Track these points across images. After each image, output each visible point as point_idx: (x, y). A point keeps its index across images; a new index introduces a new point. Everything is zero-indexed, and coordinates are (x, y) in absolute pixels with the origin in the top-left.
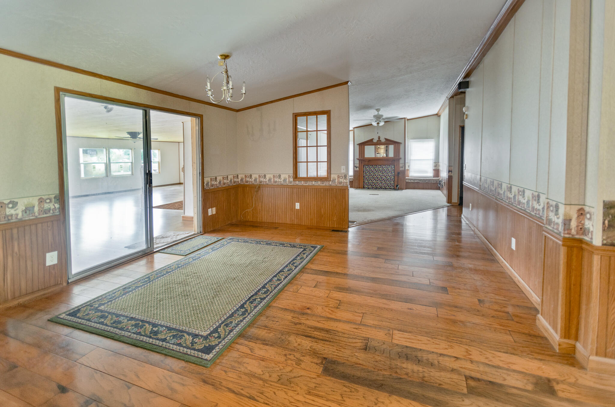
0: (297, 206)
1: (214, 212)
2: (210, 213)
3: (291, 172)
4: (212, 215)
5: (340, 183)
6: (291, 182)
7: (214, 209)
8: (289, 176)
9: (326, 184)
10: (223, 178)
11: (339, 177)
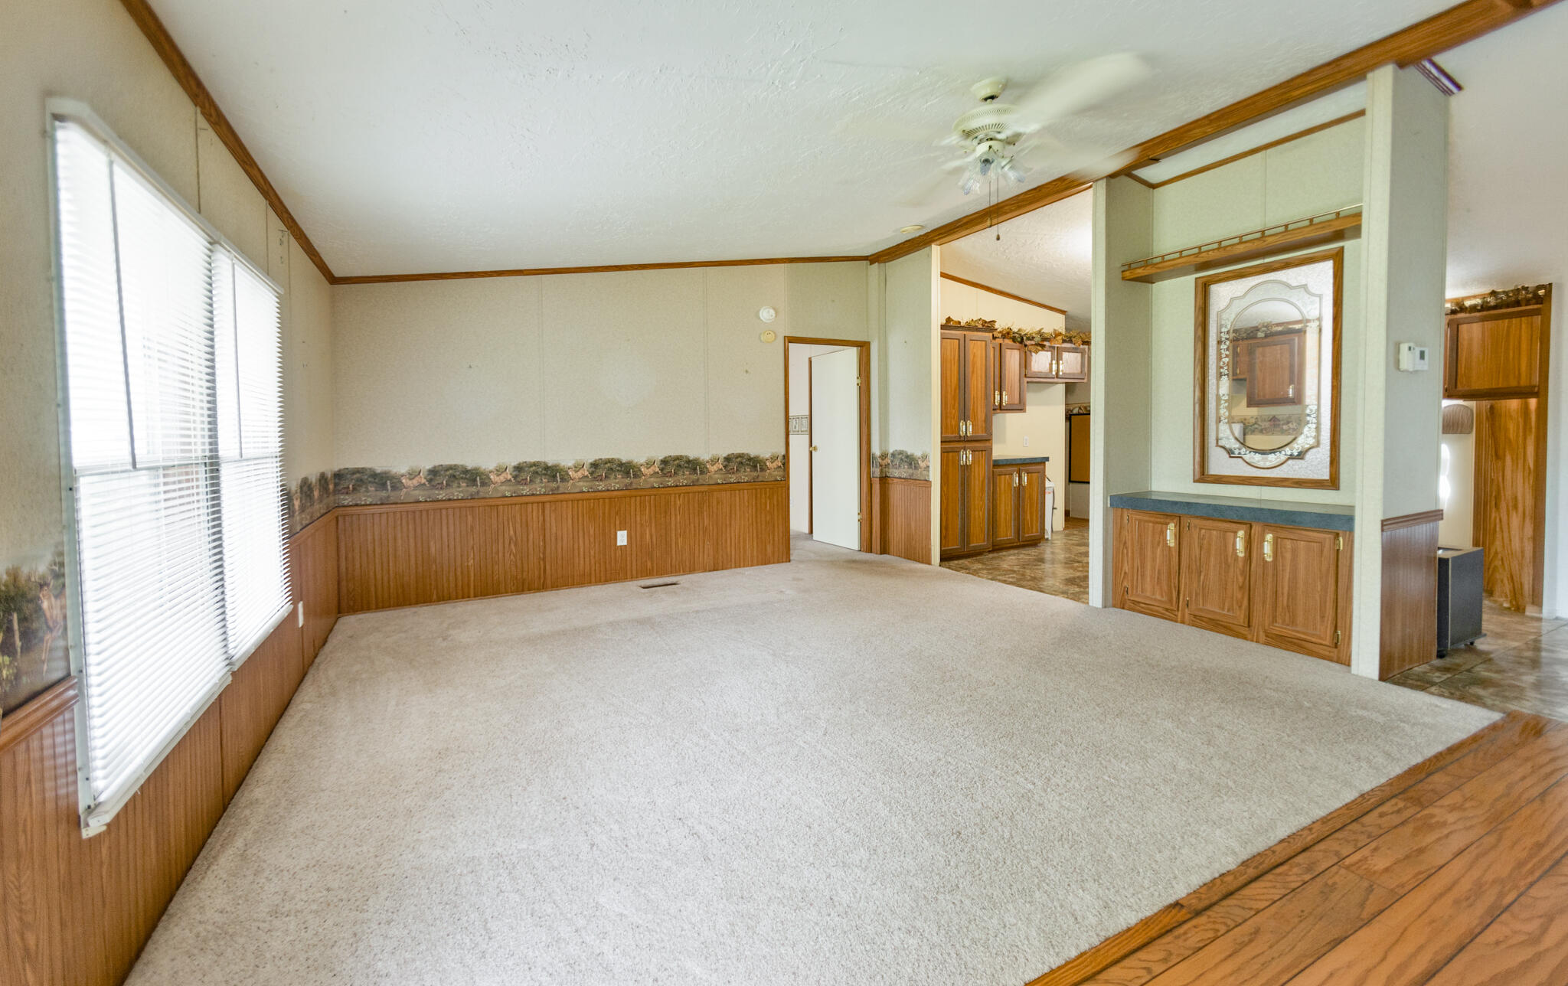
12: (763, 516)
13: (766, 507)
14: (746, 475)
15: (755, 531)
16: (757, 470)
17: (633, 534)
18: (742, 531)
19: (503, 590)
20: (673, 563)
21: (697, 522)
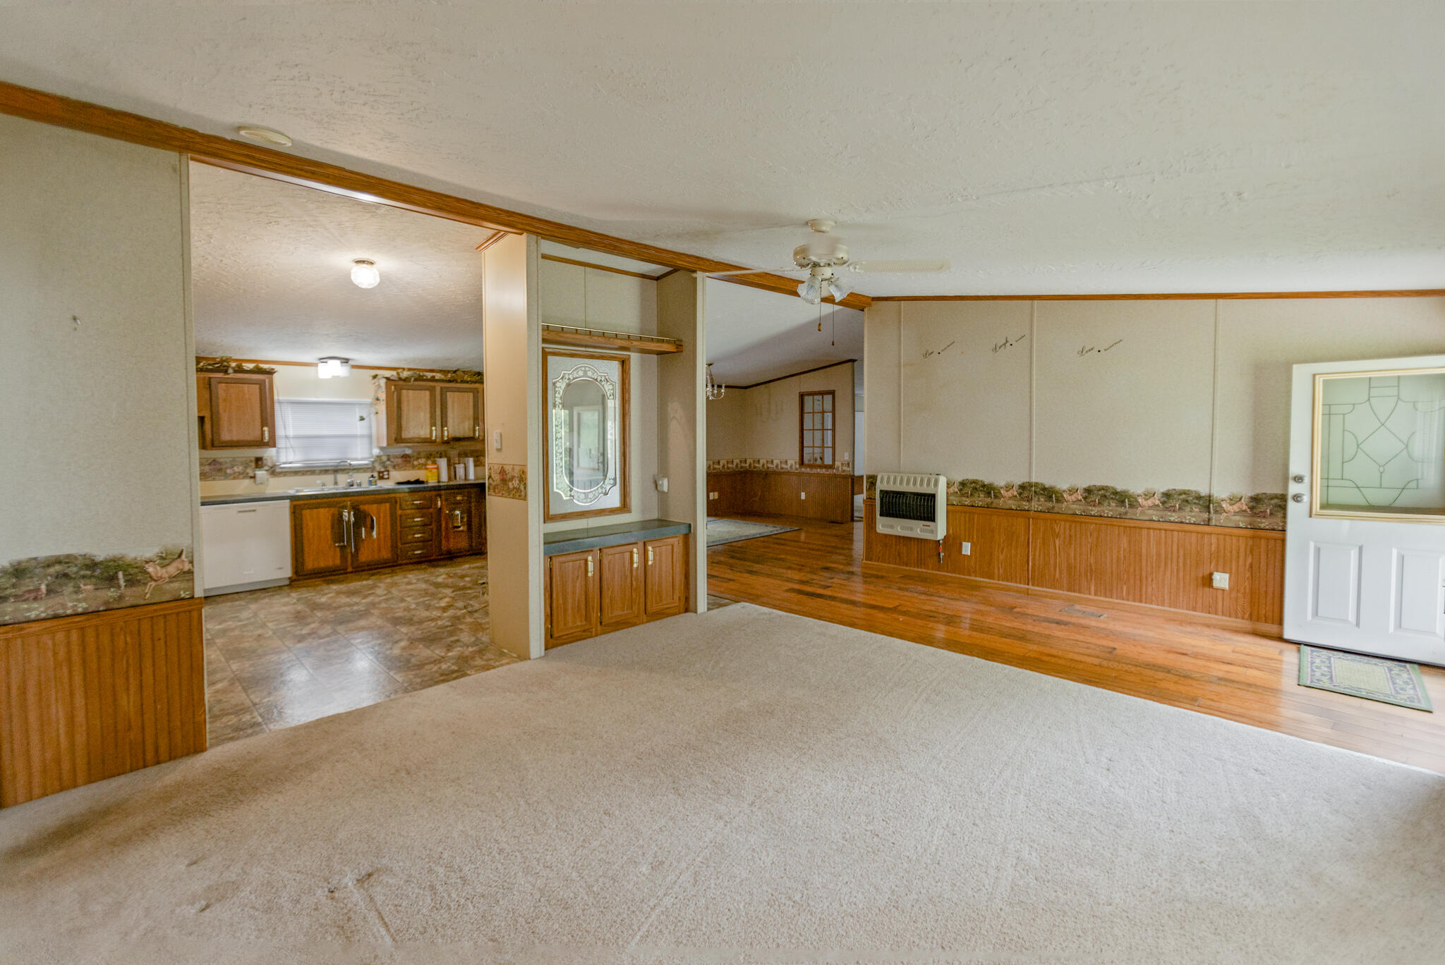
0: (803, 496)
1: (716, 497)
2: (711, 498)
3: (797, 458)
4: (713, 500)
5: (844, 471)
6: (797, 469)
7: (716, 494)
8: (796, 463)
9: (830, 471)
10: (728, 462)
11: (842, 464)
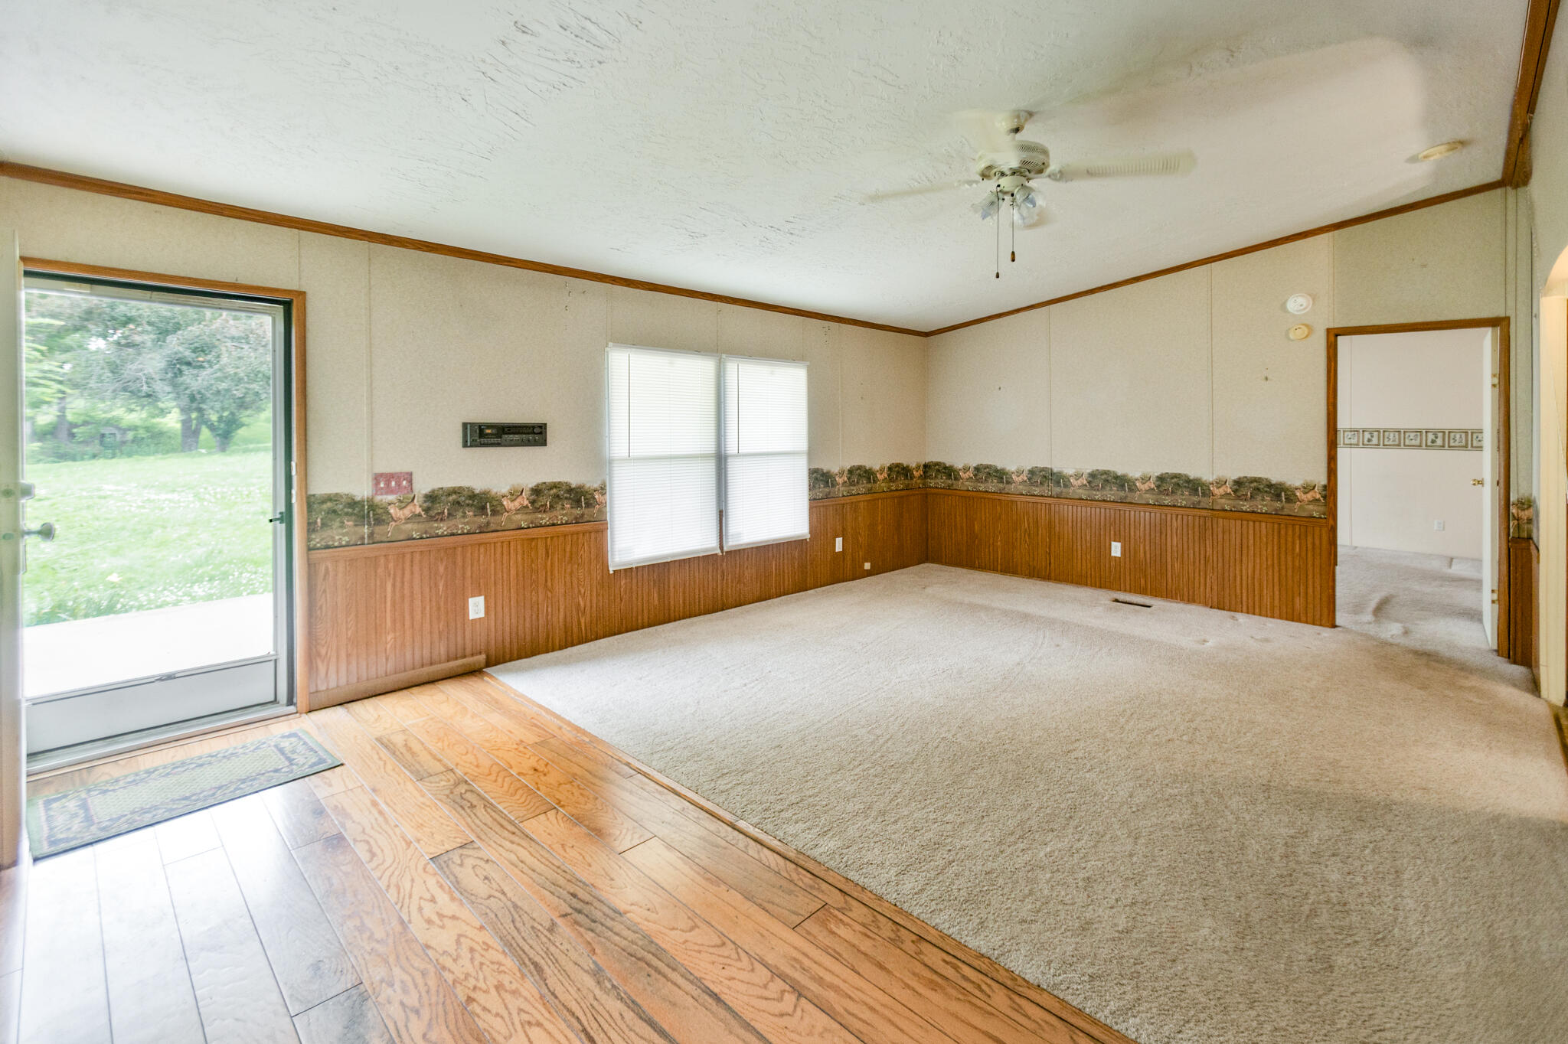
12: (1289, 558)
13: (1293, 549)
14: (1264, 504)
15: (1276, 575)
16: (1281, 501)
17: (1127, 547)
18: (1257, 572)
19: (1019, 571)
20: (1169, 587)
21: (1197, 549)
